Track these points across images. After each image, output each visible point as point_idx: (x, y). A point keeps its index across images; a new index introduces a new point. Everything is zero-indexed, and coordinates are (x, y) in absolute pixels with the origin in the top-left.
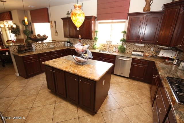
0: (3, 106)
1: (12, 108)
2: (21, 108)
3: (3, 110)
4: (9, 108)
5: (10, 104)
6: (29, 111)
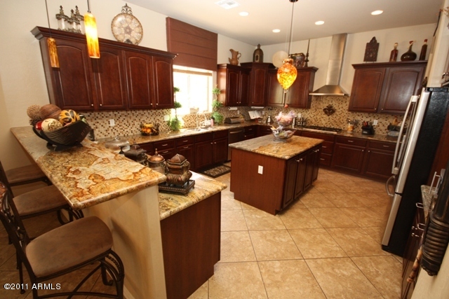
0: (339, 269)
1: (337, 251)
2: (330, 240)
3: (347, 263)
4: (339, 255)
5: (329, 260)
6: (331, 230)
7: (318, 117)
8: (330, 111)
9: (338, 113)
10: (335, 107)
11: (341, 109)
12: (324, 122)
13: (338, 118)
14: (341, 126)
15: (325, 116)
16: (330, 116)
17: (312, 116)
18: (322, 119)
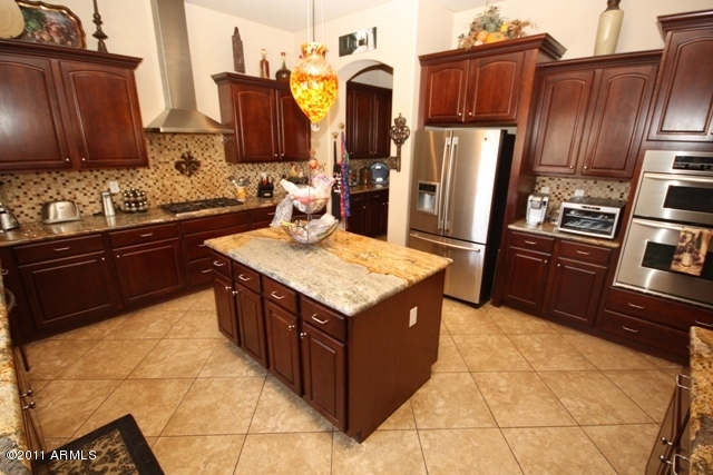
7: (167, 183)
8: (188, 165)
9: (204, 169)
10: (197, 156)
11: (209, 160)
12: (183, 192)
13: (208, 178)
14: (218, 192)
15: (181, 178)
16: (193, 177)
17: (151, 183)
18: (177, 186)
